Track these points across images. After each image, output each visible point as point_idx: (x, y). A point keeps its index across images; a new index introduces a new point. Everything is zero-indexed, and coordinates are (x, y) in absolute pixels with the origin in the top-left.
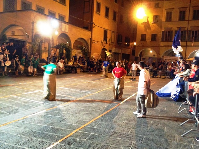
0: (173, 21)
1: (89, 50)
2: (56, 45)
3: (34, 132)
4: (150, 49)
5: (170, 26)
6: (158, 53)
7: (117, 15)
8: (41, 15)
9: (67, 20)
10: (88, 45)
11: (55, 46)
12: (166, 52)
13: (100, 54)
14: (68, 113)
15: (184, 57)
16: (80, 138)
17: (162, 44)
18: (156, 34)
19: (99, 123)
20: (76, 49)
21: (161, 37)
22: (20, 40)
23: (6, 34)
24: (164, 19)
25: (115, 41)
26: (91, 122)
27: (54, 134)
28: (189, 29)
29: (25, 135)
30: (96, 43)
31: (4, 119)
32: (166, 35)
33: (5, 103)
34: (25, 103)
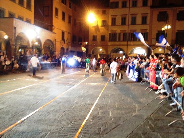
0: (117, 25)
1: (55, 49)
4: (99, 47)
5: (115, 29)
6: (107, 51)
7: (71, 18)
12: (112, 50)
13: (59, 52)
15: (126, 53)
17: (110, 43)
18: (104, 36)
21: (108, 38)
24: (110, 24)
25: (71, 41)
28: (129, 32)
32: (112, 36)
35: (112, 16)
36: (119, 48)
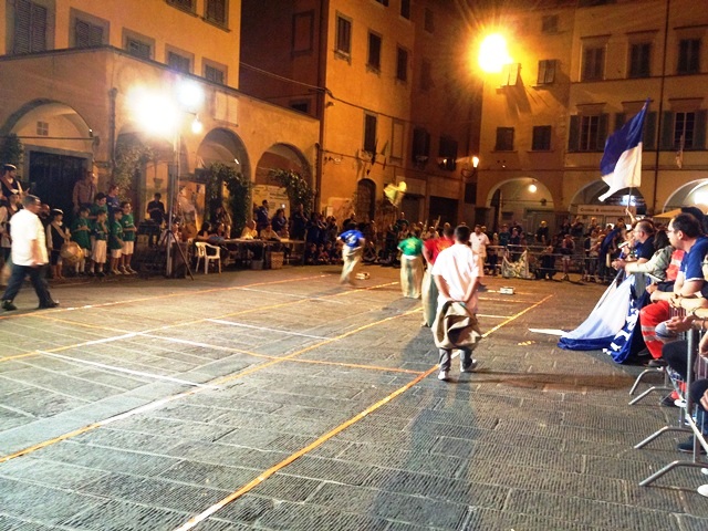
0: (608, 80)
1: (314, 185)
2: (197, 170)
3: (124, 480)
4: (528, 180)
5: (597, 98)
6: (558, 195)
7: (410, 60)
8: (140, 63)
9: (233, 80)
10: (308, 170)
11: (192, 172)
12: (586, 190)
13: (351, 200)
14: (242, 409)
15: (649, 205)
16: (284, 497)
17: (571, 161)
18: (550, 127)
19: (352, 443)
20: (267, 183)
21: (567, 137)
22: (67, 154)
23: (19, 134)
24: (576, 73)
25: (405, 155)
26: (322, 439)
27: (193, 484)
28: (667, 106)
29: (90, 491)
30: (337, 160)
31: (14, 435)
33: (19, 378)
34: (86, 376)
35: (588, 42)
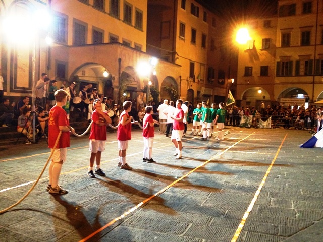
0: (292, 47)
4: (258, 88)
5: (288, 54)
6: (272, 94)
7: (207, 39)
8: (127, 48)
9: (144, 49)
10: (177, 86)
15: (311, 98)
17: (277, 80)
18: (268, 66)
21: (275, 70)
23: (78, 75)
24: (278, 44)
28: (317, 57)
32: (283, 67)
35: (284, 31)
36: (297, 89)
